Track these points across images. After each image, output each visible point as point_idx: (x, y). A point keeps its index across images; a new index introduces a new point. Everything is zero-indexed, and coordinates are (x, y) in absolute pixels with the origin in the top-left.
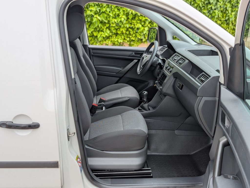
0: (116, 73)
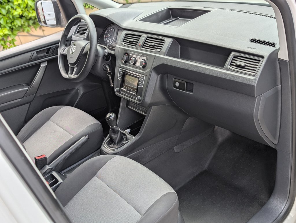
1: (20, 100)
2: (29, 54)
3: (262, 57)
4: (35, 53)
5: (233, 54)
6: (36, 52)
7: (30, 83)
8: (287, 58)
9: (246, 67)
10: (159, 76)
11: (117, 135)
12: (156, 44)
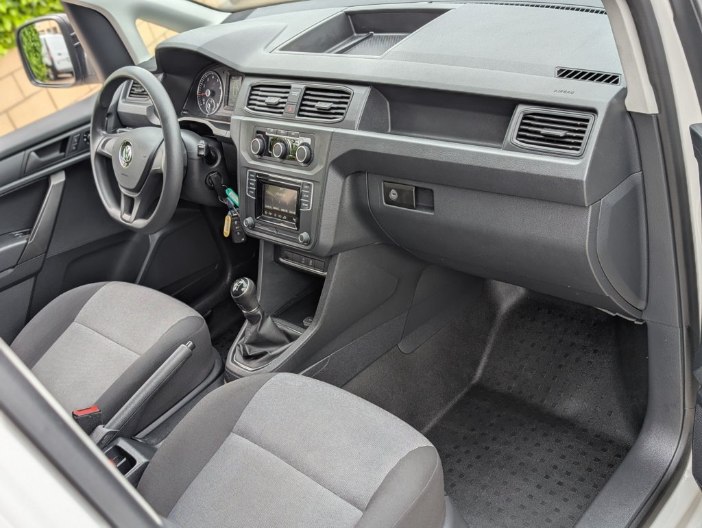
0: (13, 267)
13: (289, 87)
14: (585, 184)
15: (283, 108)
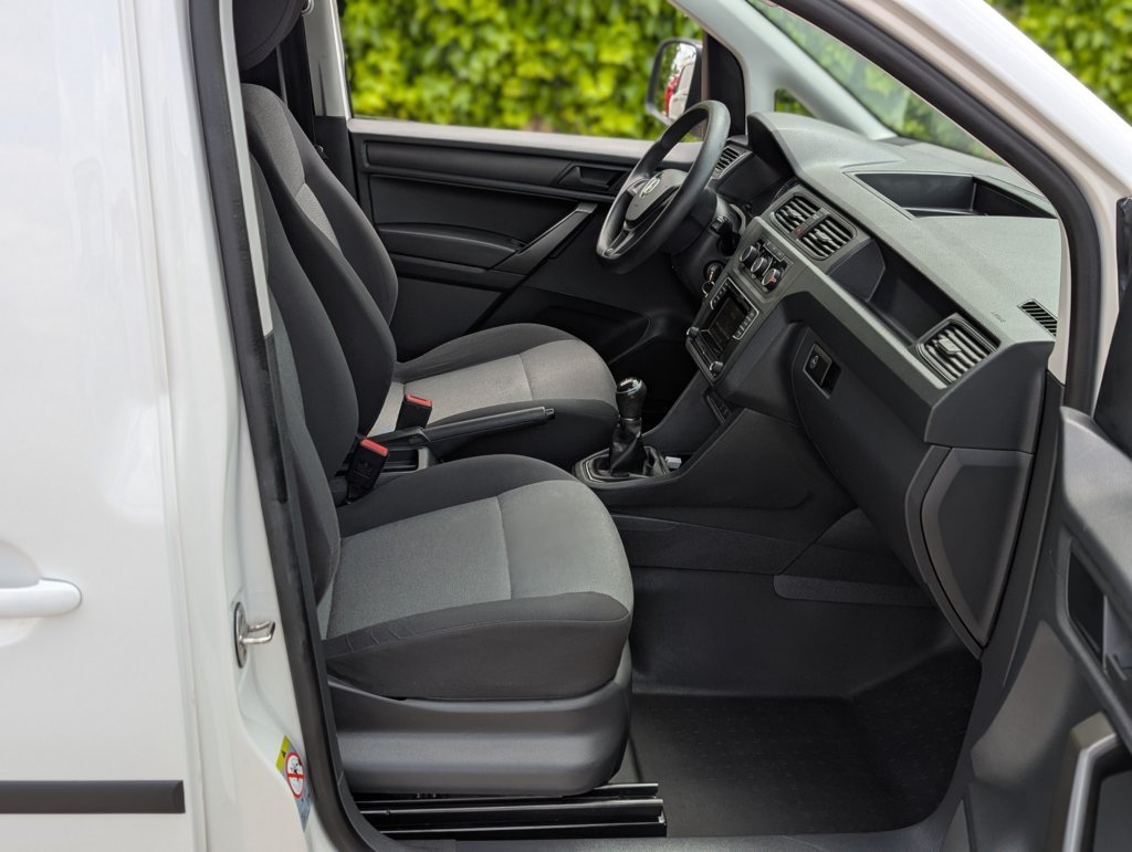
1: (481, 271)
2: (561, 166)
3: (996, 342)
4: (578, 169)
5: (955, 317)
6: (581, 168)
7: (527, 240)
8: (1062, 377)
9: (954, 360)
10: (791, 326)
11: (625, 446)
12: (834, 240)
13: (817, 209)
14: (932, 413)
15: (795, 226)
